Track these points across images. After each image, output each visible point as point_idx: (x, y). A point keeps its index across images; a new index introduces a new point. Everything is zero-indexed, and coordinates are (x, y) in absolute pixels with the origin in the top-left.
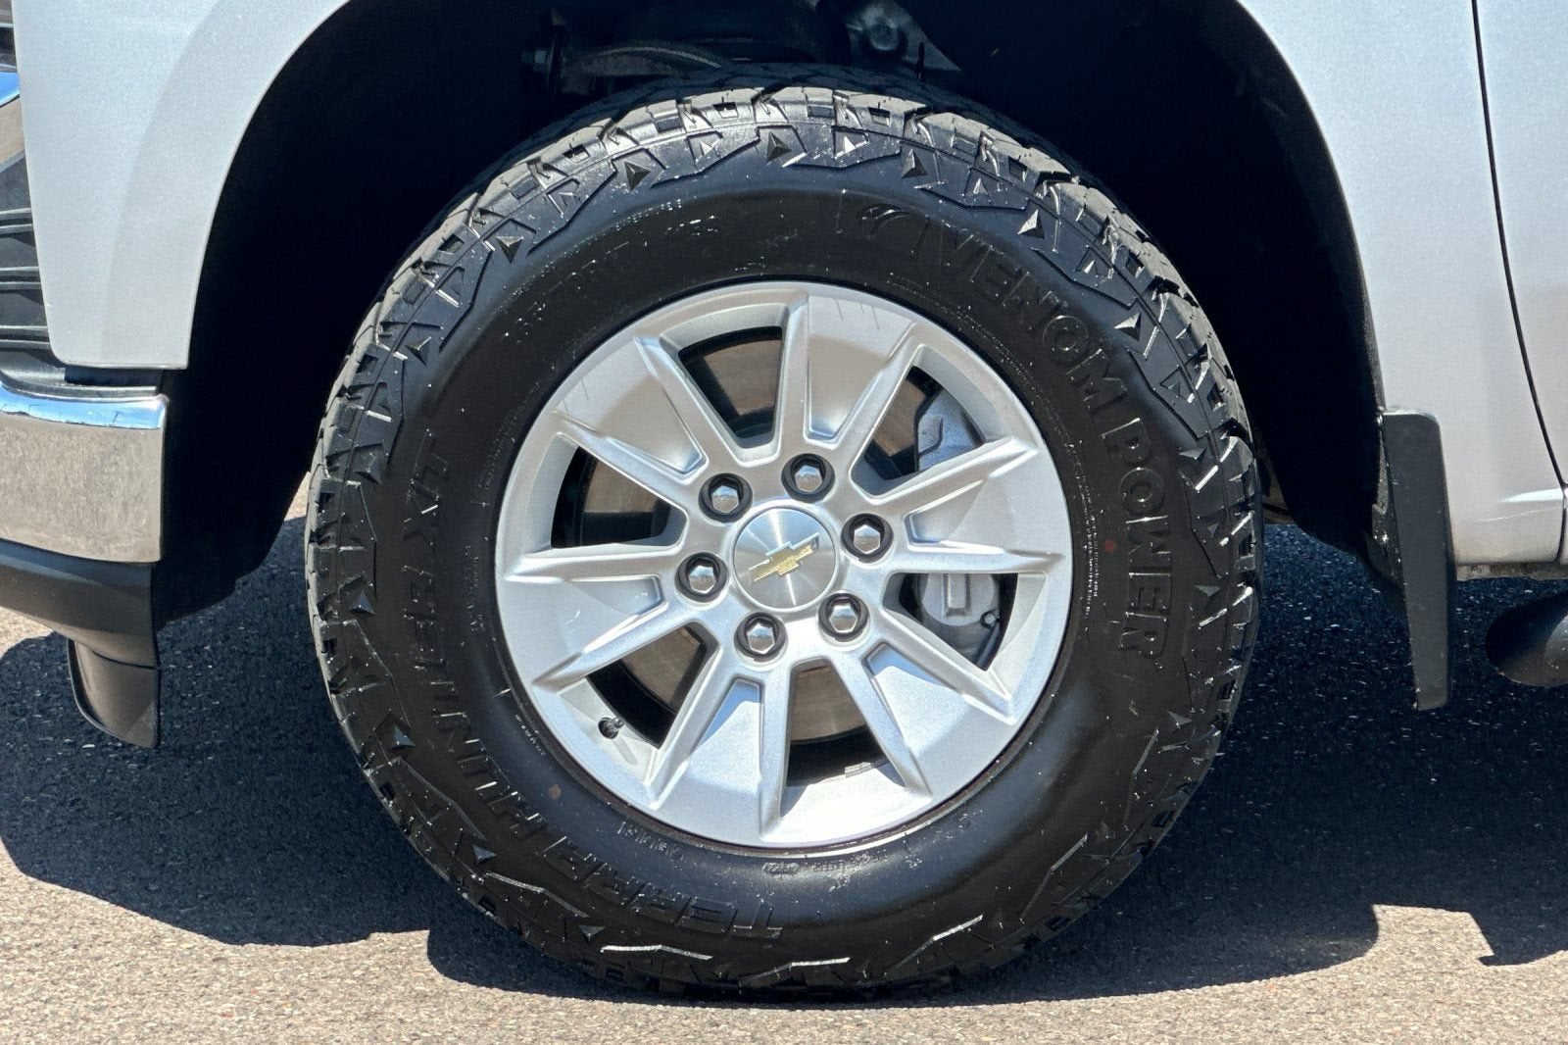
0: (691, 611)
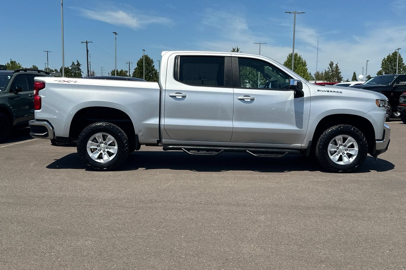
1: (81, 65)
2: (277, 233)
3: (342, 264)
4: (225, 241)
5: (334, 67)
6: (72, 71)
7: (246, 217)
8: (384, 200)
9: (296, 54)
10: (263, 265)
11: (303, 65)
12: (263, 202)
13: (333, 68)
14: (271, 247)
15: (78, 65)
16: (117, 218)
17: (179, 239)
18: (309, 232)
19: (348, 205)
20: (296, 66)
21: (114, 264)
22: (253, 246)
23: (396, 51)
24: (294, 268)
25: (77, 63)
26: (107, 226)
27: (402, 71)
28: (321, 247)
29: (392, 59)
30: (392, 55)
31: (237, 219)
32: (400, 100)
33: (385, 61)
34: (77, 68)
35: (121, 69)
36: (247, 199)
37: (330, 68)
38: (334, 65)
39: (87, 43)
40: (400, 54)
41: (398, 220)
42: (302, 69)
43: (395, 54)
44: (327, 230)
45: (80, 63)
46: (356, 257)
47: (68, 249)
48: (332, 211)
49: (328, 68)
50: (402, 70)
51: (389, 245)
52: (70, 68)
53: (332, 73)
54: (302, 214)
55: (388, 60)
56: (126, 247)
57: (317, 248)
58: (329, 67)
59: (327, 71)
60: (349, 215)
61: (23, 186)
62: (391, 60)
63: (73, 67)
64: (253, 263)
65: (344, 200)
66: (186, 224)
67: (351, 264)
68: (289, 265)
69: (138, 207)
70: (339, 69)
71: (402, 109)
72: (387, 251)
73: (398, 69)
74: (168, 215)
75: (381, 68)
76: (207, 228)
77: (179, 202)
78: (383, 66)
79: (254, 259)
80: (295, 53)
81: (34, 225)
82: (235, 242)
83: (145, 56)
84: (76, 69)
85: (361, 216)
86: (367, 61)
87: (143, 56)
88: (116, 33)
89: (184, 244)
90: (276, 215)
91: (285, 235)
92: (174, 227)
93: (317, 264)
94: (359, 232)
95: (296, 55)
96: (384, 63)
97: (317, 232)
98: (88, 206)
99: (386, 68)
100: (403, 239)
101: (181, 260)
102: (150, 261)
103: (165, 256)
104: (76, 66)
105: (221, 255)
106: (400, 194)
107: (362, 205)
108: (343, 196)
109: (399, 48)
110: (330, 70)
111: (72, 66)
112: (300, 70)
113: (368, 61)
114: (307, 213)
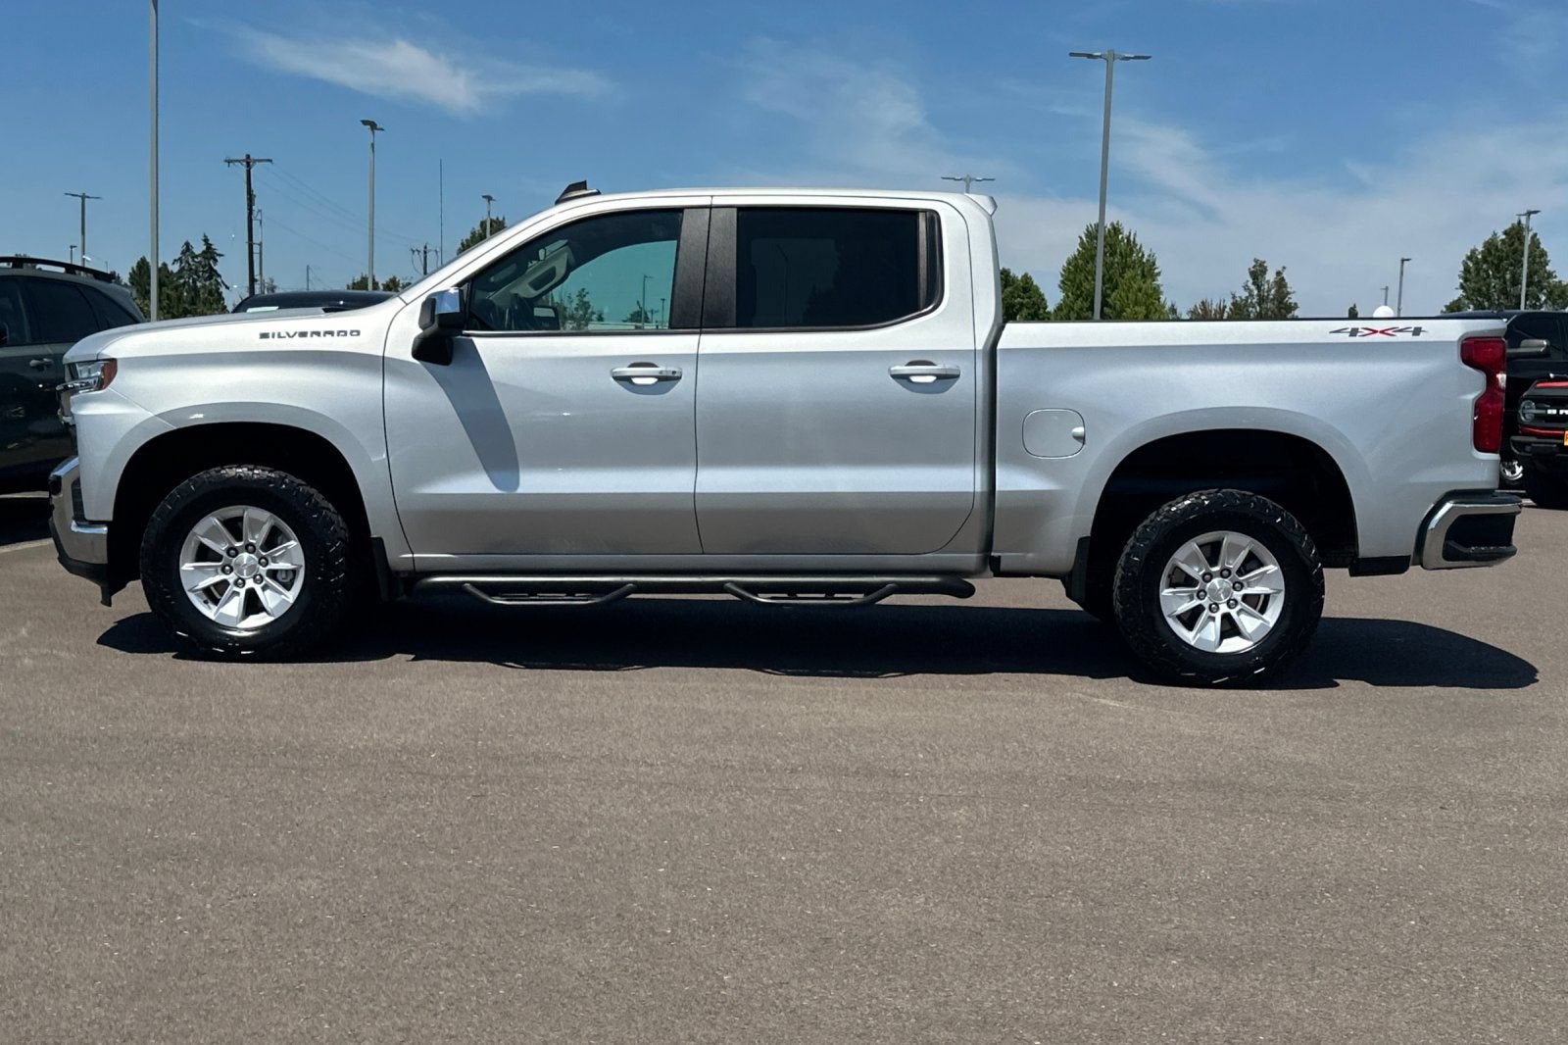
0: (223, 577)
1: (220, 255)
2: (1012, 861)
3: (1242, 958)
4: (819, 885)
5: (1268, 281)
6: (182, 281)
7: (900, 813)
8: (1422, 765)
9: (1114, 228)
10: (957, 957)
11: (1143, 271)
12: (967, 764)
13: (1266, 287)
14: (988, 904)
15: (209, 255)
16: (409, 809)
17: (649, 876)
18: (1133, 860)
19: (1285, 778)
20: (1117, 277)
21: (412, 951)
22: (923, 900)
23: (1519, 223)
24: (1067, 966)
25: (204, 248)
26: (373, 833)
27: (1545, 301)
28: (1171, 907)
29: (1504, 254)
30: (1504, 237)
31: (864, 818)
32: (1520, 411)
33: (1477, 263)
34: (203, 267)
35: (392, 277)
36: (903, 755)
37: (1253, 287)
38: (1270, 276)
39: (249, 163)
40: (1535, 235)
41: (1465, 828)
42: (1140, 290)
43: (1517, 233)
44: (1199, 855)
45: (218, 247)
46: (1295, 936)
47: (233, 904)
48: (1222, 796)
49: (1246, 288)
50: (1543, 298)
51: (1421, 904)
52: (175, 268)
53: (1260, 305)
54: (1109, 804)
55: (1489, 259)
56: (452, 901)
57: (1157, 909)
58: (1250, 284)
59: (1240, 297)
60: (1284, 808)
61: (31, 703)
62: (1501, 260)
63: (187, 262)
64: (921, 951)
65: (1272, 762)
66: (673, 831)
67: (1275, 958)
68: (1053, 957)
69: (486, 775)
70: (1288, 293)
71: (1528, 448)
72: (1413, 922)
73: (1527, 295)
74: (601, 802)
75: (1461, 292)
76: (753, 845)
77: (645, 762)
78: (1466, 280)
79: (925, 938)
80: (1112, 224)
81: (94, 827)
82: (857, 889)
83: (492, 221)
84: (201, 274)
85: (1330, 813)
86: (1403, 261)
87: (483, 224)
88: (373, 126)
89: (667, 894)
90: (1010, 808)
91: (1042, 869)
92: (628, 839)
93: (1151, 955)
94: (1315, 863)
95: (1116, 230)
96: (1472, 270)
97: (1159, 859)
98: (294, 772)
99: (1479, 290)
100: (1477, 886)
101: (658, 940)
102: (546, 943)
103: (599, 929)
104: (199, 259)
105: (806, 927)
106: (1484, 747)
107: (1336, 778)
108: (1267, 749)
109: (1533, 210)
110: (1251, 295)
111: (180, 259)
112: (1130, 295)
113: (1408, 260)
114: (1127, 802)
